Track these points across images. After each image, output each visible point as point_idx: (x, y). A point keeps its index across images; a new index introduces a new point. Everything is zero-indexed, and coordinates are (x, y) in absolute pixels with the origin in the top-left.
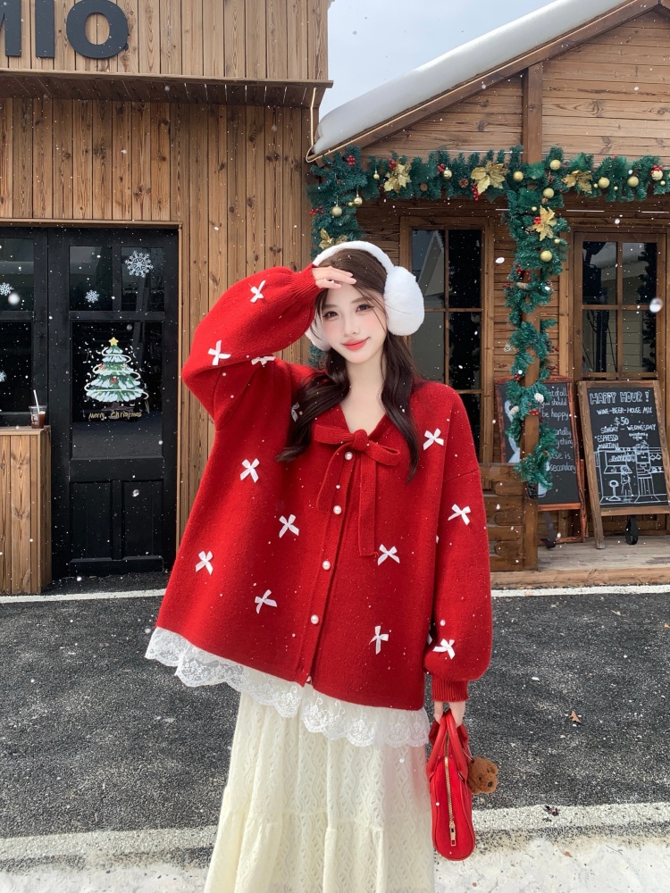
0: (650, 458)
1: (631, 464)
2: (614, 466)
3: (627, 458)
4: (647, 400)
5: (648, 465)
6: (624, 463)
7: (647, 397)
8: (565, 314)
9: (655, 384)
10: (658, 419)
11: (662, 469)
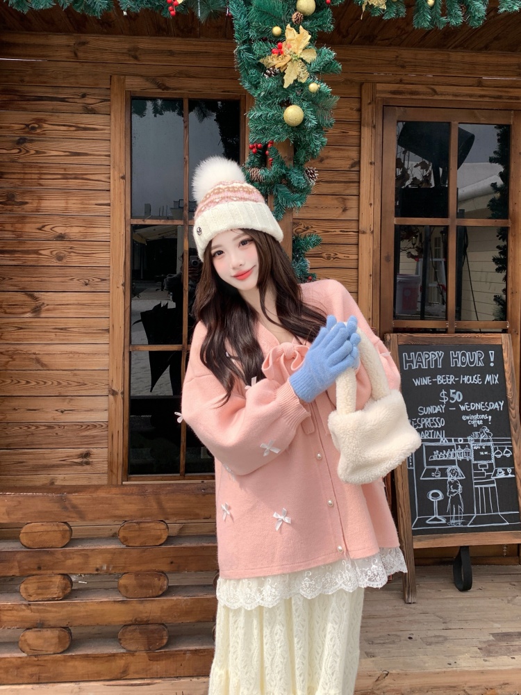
0: (493, 454)
1: (464, 465)
2: (437, 468)
3: (458, 455)
4: (492, 365)
5: (491, 465)
6: (452, 462)
7: (492, 360)
8: (368, 231)
9: (504, 339)
10: (509, 392)
11: (514, 472)
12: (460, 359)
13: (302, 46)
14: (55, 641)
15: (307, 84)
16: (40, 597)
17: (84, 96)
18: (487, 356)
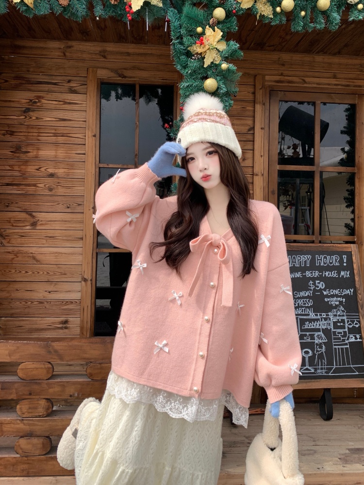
0: (347, 325)
1: (327, 332)
2: (308, 333)
3: (322, 325)
4: (345, 264)
5: (345, 332)
7: (345, 261)
8: (260, 174)
9: (353, 248)
10: (357, 283)
11: (361, 338)
12: (322, 260)
13: (217, 40)
14: (40, 446)
15: (220, 65)
16: (30, 415)
17: (69, 81)
18: (342, 259)
